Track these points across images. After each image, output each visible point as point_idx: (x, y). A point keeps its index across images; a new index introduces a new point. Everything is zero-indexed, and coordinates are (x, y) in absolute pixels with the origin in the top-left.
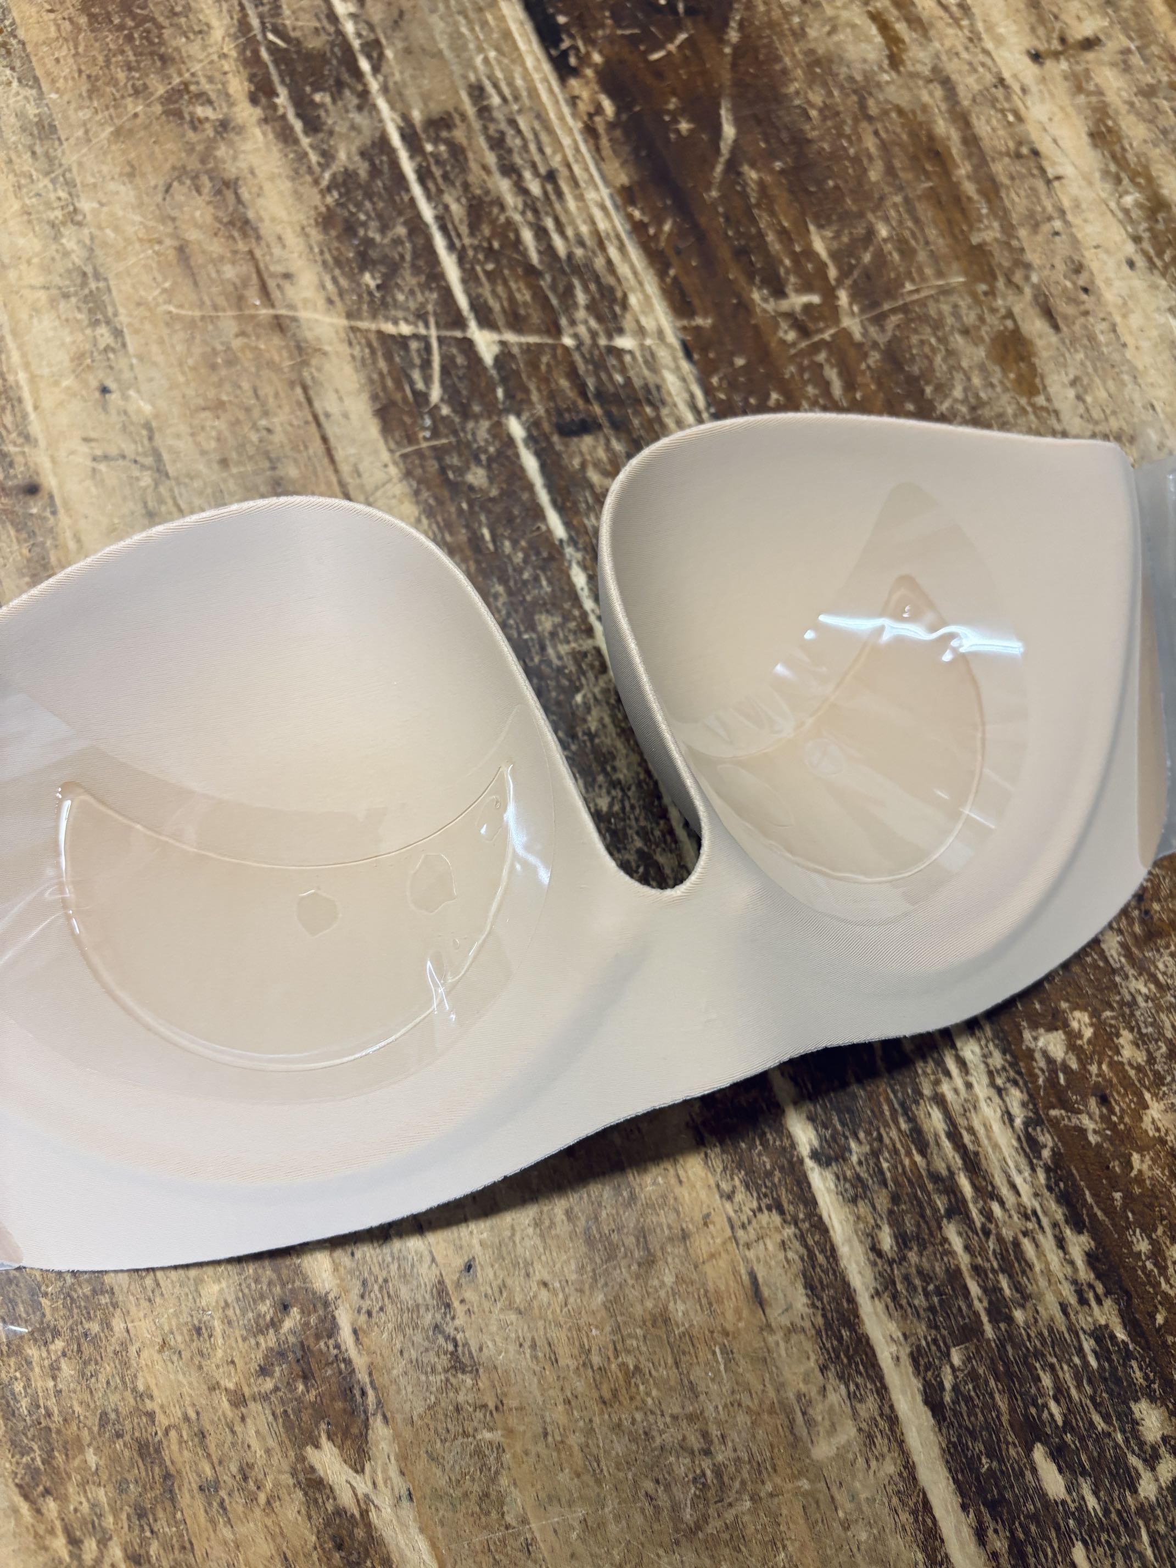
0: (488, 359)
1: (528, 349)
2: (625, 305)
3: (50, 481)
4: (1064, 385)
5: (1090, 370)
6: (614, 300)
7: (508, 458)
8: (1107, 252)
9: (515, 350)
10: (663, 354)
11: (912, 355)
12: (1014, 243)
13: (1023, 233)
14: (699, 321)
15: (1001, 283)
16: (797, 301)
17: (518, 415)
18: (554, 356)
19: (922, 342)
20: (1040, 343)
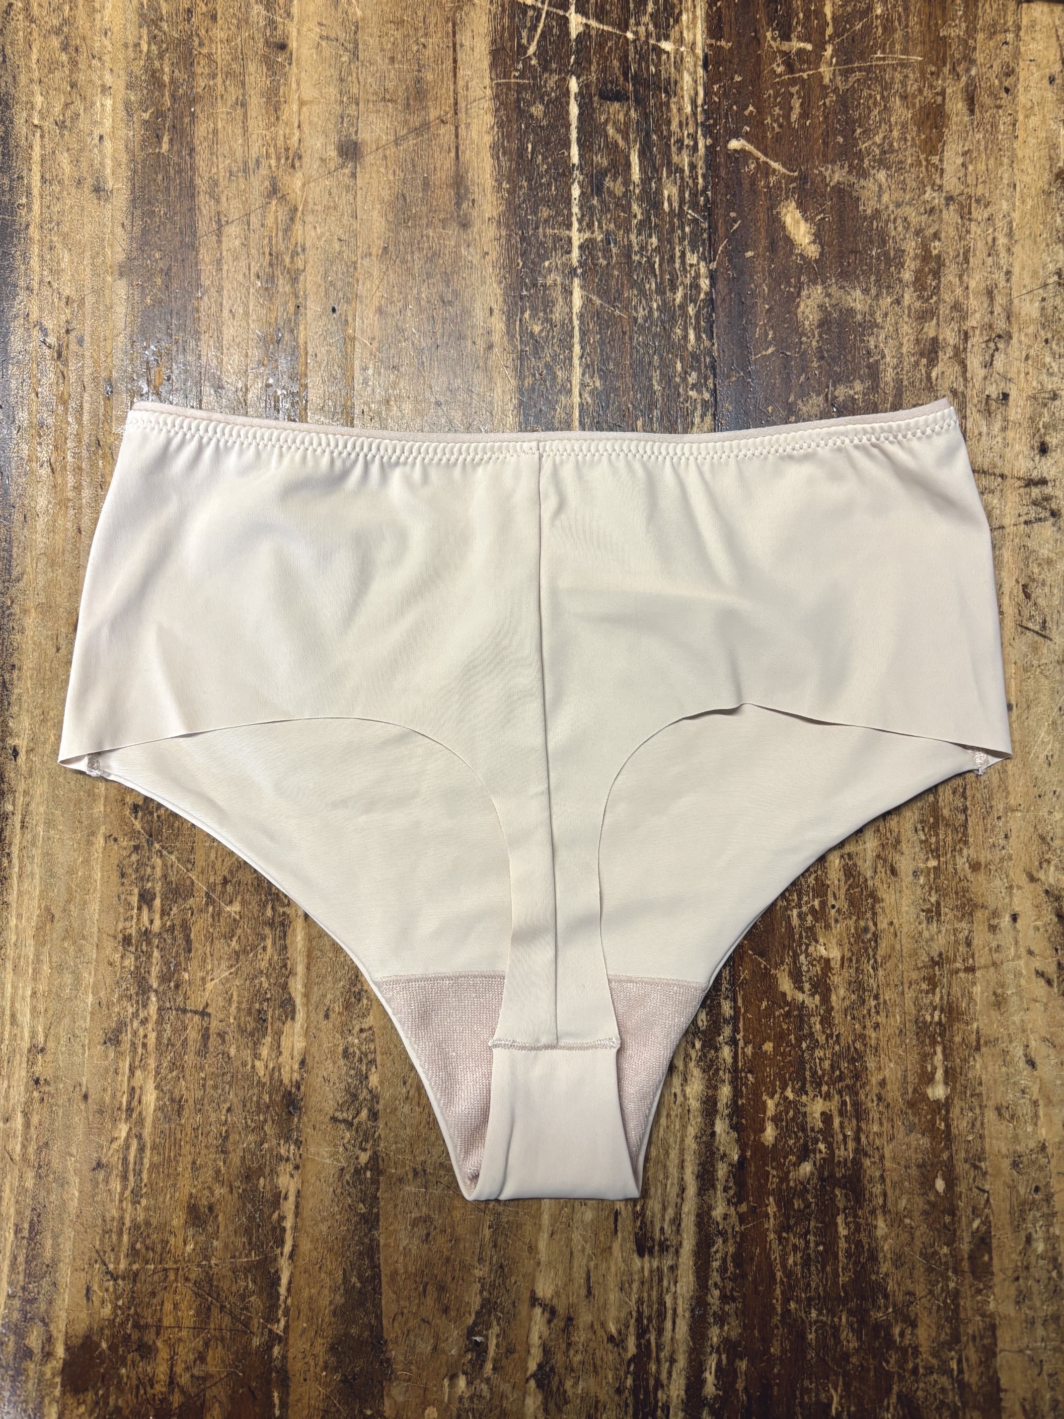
0: (573, 35)
1: (602, 34)
2: (677, 20)
3: (293, 45)
4: (957, 153)
5: (982, 148)
6: (671, 14)
7: (561, 103)
8: (1038, 66)
9: (593, 33)
10: (689, 60)
11: (859, 103)
12: (971, 42)
13: (980, 36)
14: (723, 43)
15: (946, 70)
16: (796, 45)
17: (578, 78)
18: (616, 44)
19: (870, 95)
20: (954, 119)
